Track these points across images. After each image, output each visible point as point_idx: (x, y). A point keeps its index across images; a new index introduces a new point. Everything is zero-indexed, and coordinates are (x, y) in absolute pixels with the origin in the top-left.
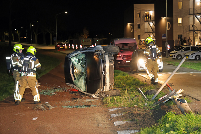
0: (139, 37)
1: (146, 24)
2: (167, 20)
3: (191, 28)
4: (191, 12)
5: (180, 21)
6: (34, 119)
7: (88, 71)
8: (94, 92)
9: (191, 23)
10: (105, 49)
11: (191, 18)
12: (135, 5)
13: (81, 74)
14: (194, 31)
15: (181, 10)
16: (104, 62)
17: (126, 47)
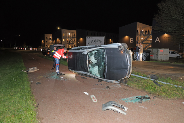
0: (47, 46)
1: (49, 41)
2: (59, 40)
4: (67, 37)
5: (64, 40)
12: (45, 34)
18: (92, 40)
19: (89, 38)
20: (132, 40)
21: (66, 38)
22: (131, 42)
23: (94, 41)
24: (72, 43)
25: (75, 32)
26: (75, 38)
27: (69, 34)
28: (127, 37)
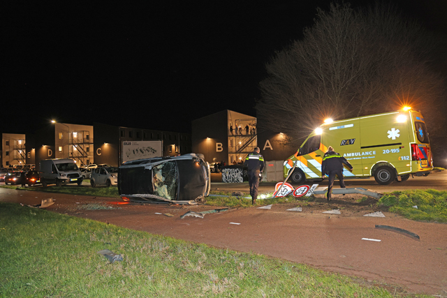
0: (7, 163)
1: (15, 151)
2: (48, 148)
3: (71, 155)
4: (70, 141)
5: (60, 149)
8: (189, 199)
9: (70, 151)
11: (70, 146)
12: (3, 134)
15: (62, 140)
18: (135, 147)
19: (130, 144)
20: (220, 145)
21: (65, 143)
22: (217, 151)
23: (139, 151)
24: (83, 157)
25: (91, 128)
26: (89, 143)
27: (75, 135)
28: (209, 141)
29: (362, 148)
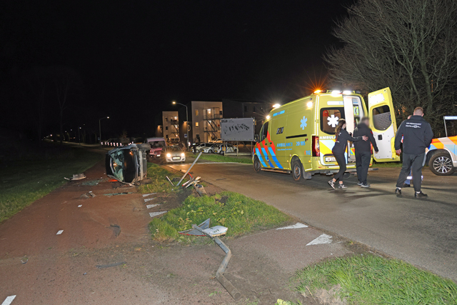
0: (167, 136)
1: (172, 126)
2: (188, 124)
3: (205, 130)
4: (205, 118)
5: (197, 124)
6: (80, 206)
7: (125, 165)
8: (130, 182)
9: (205, 126)
10: (139, 146)
11: (205, 122)
12: (163, 112)
13: (119, 167)
14: (207, 132)
15: (198, 116)
16: (138, 157)
17: (157, 145)
19: (226, 121)
21: (201, 119)
23: (234, 128)
24: (214, 131)
25: (220, 105)
27: (209, 111)
29: (287, 138)
